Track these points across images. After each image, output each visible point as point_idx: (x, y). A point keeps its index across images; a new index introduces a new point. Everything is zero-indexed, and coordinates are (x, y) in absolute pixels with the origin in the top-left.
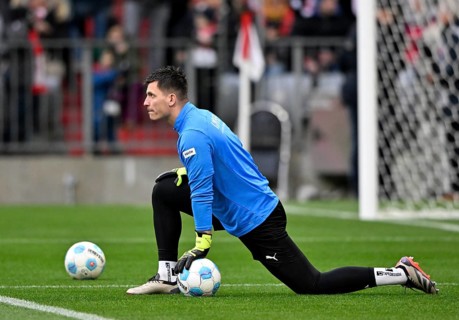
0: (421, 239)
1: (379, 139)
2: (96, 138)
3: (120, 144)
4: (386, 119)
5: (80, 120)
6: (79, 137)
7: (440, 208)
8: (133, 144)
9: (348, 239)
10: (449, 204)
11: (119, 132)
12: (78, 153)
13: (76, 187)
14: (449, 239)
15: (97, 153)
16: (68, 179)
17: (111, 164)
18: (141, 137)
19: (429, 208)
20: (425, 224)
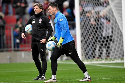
0: (92, 68)
1: (81, 45)
2: (14, 47)
3: (20, 49)
4: (83, 41)
5: (11, 43)
6: (11, 47)
7: (96, 61)
8: (23, 48)
9: (75, 69)
10: (99, 60)
11: (20, 45)
12: (11, 51)
13: (10, 59)
14: (99, 68)
15: (15, 51)
16: (8, 57)
17: (18, 53)
18: (25, 47)
19: (94, 61)
20: (93, 65)
